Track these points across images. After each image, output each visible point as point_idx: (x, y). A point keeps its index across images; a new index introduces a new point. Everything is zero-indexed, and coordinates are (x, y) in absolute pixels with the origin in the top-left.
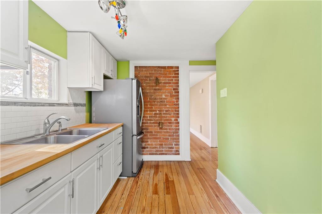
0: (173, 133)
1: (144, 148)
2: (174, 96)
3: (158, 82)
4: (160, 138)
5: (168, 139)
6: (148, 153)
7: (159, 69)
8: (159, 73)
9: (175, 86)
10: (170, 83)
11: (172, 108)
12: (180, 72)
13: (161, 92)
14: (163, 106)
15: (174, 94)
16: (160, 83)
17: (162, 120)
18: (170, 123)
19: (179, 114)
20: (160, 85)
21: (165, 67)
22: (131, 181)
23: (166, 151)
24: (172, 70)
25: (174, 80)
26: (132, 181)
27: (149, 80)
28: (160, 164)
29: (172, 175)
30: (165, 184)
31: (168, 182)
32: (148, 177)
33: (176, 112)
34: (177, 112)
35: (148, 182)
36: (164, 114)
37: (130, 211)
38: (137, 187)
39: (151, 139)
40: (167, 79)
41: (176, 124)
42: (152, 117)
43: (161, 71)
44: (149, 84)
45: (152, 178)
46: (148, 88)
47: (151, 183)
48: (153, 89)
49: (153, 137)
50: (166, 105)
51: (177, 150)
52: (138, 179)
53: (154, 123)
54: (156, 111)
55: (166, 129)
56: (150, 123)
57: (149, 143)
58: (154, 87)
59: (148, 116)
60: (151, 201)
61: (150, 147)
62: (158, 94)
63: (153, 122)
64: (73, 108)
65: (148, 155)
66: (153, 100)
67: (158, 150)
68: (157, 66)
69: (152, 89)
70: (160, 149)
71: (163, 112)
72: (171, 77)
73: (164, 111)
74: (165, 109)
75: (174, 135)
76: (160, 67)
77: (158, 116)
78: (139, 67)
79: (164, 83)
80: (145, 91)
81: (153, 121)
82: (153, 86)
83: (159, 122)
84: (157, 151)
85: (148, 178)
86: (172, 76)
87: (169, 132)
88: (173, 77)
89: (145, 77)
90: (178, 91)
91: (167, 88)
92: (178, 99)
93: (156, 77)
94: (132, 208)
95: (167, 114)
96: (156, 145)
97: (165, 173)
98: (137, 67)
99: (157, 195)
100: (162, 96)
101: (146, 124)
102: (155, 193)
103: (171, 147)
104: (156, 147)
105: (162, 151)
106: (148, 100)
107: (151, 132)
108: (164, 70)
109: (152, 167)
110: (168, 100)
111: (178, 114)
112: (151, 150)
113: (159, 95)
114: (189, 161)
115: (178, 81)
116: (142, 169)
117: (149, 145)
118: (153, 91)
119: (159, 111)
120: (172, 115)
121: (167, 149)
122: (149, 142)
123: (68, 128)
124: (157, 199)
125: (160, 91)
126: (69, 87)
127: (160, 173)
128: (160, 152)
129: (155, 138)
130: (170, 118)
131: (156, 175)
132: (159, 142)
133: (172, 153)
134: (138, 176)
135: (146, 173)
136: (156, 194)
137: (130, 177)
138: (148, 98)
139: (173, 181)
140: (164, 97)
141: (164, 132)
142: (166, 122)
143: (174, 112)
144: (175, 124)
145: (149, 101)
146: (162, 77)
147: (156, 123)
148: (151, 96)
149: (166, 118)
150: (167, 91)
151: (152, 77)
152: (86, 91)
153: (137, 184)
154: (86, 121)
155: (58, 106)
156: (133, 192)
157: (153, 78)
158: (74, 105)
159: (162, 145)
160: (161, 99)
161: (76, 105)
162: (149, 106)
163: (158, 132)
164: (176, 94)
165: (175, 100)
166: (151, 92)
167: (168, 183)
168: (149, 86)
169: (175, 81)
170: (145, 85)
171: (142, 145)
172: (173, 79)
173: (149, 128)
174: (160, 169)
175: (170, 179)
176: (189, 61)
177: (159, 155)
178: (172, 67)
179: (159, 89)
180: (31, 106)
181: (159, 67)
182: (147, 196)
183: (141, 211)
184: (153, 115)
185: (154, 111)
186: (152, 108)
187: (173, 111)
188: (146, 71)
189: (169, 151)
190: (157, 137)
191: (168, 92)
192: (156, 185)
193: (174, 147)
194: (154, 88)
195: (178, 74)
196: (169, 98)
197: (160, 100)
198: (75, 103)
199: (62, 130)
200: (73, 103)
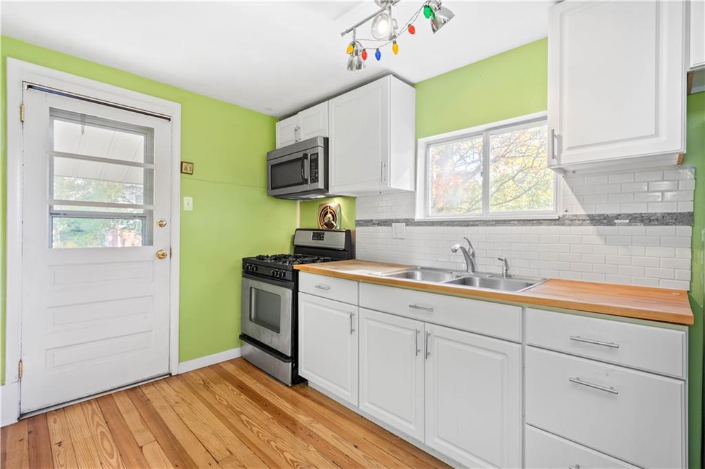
158: (592, 220)
200: (589, 216)
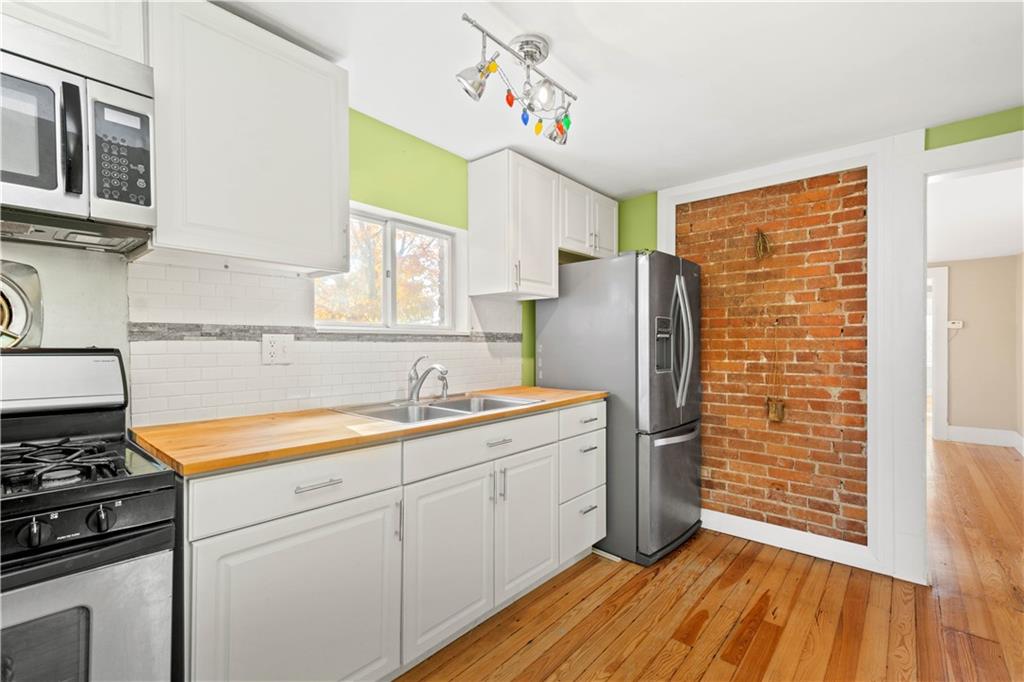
0: (832, 451)
1: (710, 485)
2: (840, 297)
3: (765, 249)
4: (772, 461)
5: (811, 468)
6: (723, 506)
7: (769, 197)
8: (768, 213)
9: (843, 252)
10: (821, 245)
11: (827, 345)
12: (870, 191)
13: (776, 282)
14: (788, 340)
15: (840, 287)
16: (775, 250)
17: (779, 391)
18: (817, 406)
19: (866, 374)
20: (775, 256)
21: (800, 182)
22: (628, 573)
23: (800, 514)
24: (833, 187)
25: (840, 230)
26: (631, 576)
27: (730, 246)
28: (763, 555)
29: (792, 607)
30: (739, 625)
31: (752, 624)
32: (691, 580)
33: (849, 364)
34: (855, 364)
35: (679, 598)
36: (791, 368)
37: (579, 651)
38: (635, 598)
39: (735, 456)
40: (808, 229)
41: (852, 415)
42: (739, 377)
43: (777, 202)
44: (728, 258)
45: (702, 589)
46: (725, 273)
47: (687, 603)
48: (744, 275)
49: (743, 451)
50: (799, 334)
51: (854, 523)
52: (653, 574)
53: (745, 400)
54: (756, 356)
55: (802, 429)
56: (733, 400)
57: (728, 470)
58: (750, 269)
59: (726, 373)
60: (654, 655)
61: (733, 488)
62: (763, 292)
63: (745, 398)
64: (484, 346)
65: (723, 512)
66: (743, 317)
67: (764, 504)
68: (760, 189)
69: (742, 277)
70: (774, 502)
71: (786, 363)
72: (825, 219)
73: (792, 359)
74: (795, 352)
75: (837, 458)
76: (774, 187)
77: (764, 374)
78: (693, 203)
79: (794, 248)
80: (714, 286)
81: (746, 395)
82: (743, 266)
83: (769, 399)
84: (758, 505)
85: (687, 584)
86: (832, 213)
87: (816, 444)
88: (837, 218)
89: (715, 235)
90: (863, 273)
91: (806, 265)
92: (863, 306)
93: (758, 229)
94: (588, 643)
95: (804, 369)
96: (754, 481)
97: (761, 592)
98: (685, 205)
99: (684, 646)
100: (782, 300)
101: (716, 401)
102: (685, 636)
103: (826, 504)
104: (753, 492)
105: (783, 510)
106: (726, 317)
107: (736, 433)
108: (791, 199)
109: (725, 558)
110: (809, 314)
111: (863, 371)
112: (736, 499)
113: (767, 298)
114: (916, 587)
115: (864, 228)
116: (685, 551)
117: (726, 476)
118: (743, 283)
119: (768, 356)
120: (832, 374)
121: (805, 509)
122: (728, 466)
123: (467, 394)
124: (679, 658)
125: (774, 280)
126: (472, 294)
127: (742, 585)
128: (773, 514)
129: (752, 458)
130: (820, 387)
131: (723, 587)
132: (770, 476)
133: (829, 530)
134: (658, 569)
135: (690, 568)
136: (685, 642)
137: (631, 562)
138: (723, 311)
139: (779, 631)
140: (793, 303)
141: (791, 439)
142: (802, 402)
143: (842, 362)
144: (843, 414)
145: (729, 322)
146: (781, 224)
147: (757, 402)
148: (736, 302)
149: (800, 386)
150: (806, 279)
151: (741, 232)
152: (522, 302)
153: (642, 588)
154: (523, 379)
155: (444, 341)
156: (615, 606)
157: (746, 235)
158: (486, 337)
159: (782, 486)
160: (779, 310)
161: (491, 337)
162: (727, 339)
163: (765, 436)
164: (851, 287)
165: (847, 314)
166: (735, 288)
167: (754, 630)
168: (730, 267)
169: (844, 233)
170: (712, 264)
171: (697, 472)
172: (837, 228)
173: (728, 416)
174: (752, 572)
175: (769, 618)
176: (927, 131)
177: (768, 522)
178: (831, 178)
179: (768, 275)
180: (387, 341)
181: (769, 190)
182: (652, 634)
183: (608, 664)
184: (745, 372)
185: (747, 356)
186: (740, 344)
187: (835, 358)
188: (715, 213)
189: (813, 517)
190: (761, 453)
191: (811, 284)
192: (704, 615)
193: (837, 507)
194: (748, 271)
195: (863, 200)
196: (815, 307)
197: (774, 316)
198: (490, 333)
199: (448, 396)
200: (485, 333)
